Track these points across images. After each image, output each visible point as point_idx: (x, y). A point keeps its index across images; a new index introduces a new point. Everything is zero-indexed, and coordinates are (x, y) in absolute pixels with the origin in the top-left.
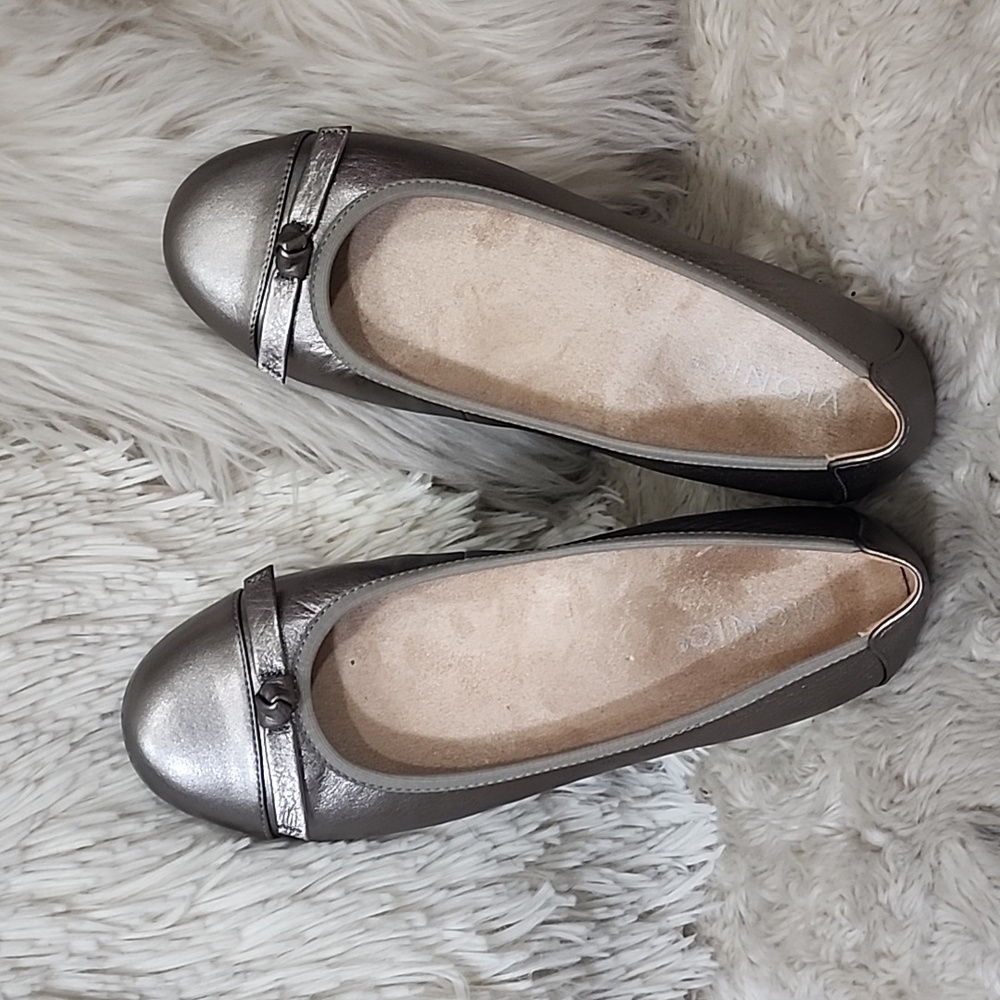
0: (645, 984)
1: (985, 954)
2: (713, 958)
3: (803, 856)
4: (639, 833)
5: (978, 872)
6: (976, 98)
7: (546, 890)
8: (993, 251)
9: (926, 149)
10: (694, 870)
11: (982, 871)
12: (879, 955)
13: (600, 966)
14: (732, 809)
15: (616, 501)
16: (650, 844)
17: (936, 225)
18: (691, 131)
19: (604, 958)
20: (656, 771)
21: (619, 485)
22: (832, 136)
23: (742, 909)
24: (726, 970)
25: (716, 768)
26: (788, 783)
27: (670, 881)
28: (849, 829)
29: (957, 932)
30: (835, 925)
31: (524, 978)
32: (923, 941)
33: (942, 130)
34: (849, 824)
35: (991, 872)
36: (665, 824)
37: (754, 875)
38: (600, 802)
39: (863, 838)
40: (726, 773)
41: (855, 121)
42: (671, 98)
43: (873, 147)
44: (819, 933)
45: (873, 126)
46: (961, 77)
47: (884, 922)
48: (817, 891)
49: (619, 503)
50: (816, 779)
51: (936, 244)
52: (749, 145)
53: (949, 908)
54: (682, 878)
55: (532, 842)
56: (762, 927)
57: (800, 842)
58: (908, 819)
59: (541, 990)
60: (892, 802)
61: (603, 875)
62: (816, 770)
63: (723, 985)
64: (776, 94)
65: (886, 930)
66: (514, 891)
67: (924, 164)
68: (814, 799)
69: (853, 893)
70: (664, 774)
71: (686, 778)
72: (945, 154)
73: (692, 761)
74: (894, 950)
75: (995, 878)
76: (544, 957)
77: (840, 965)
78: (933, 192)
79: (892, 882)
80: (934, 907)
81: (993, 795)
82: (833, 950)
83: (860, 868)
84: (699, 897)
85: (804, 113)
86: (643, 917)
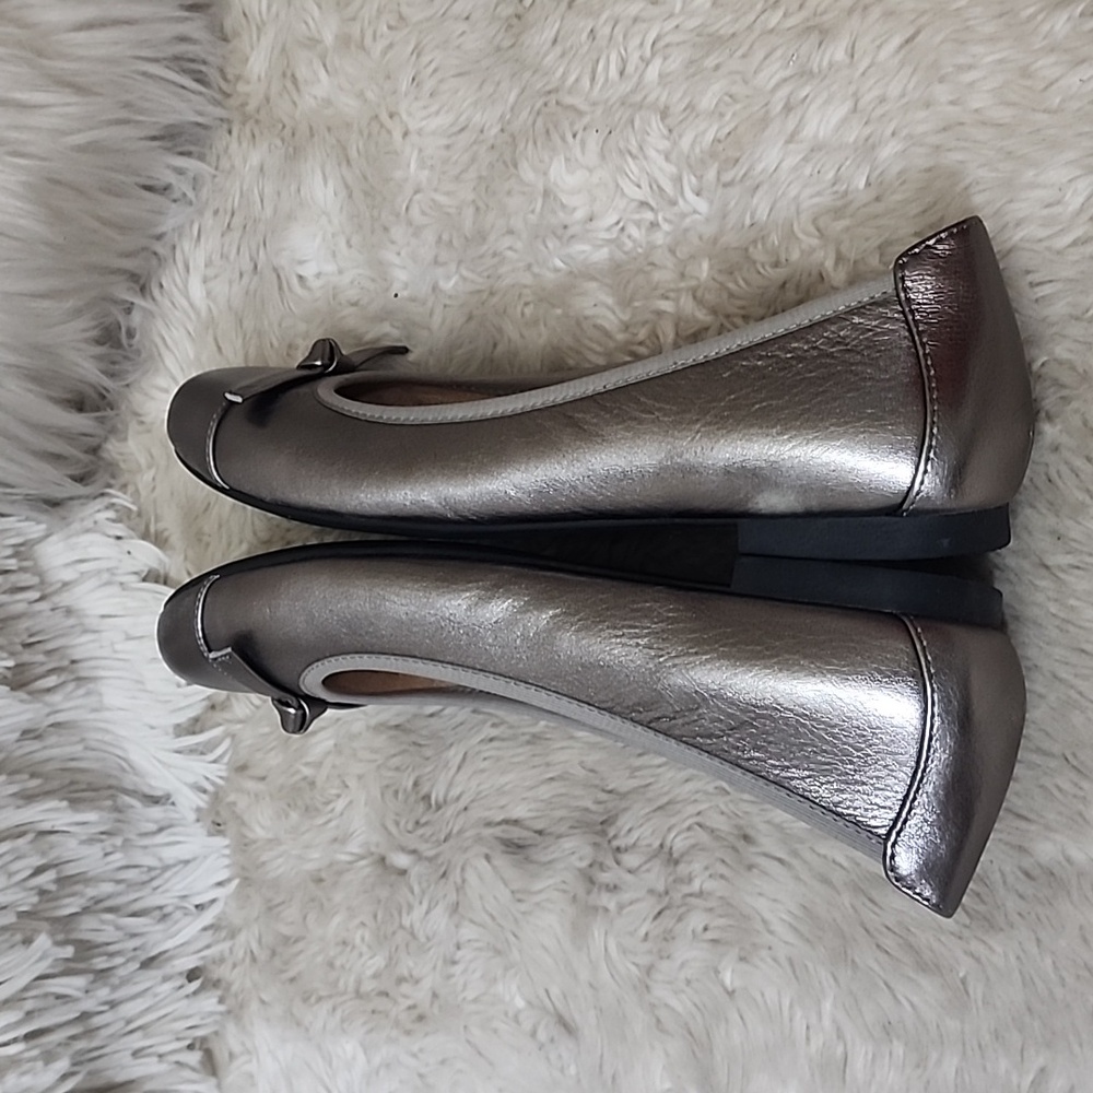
0: (146, 1036)
1: (506, 969)
2: (221, 1001)
3: (324, 884)
4: (142, 873)
5: (502, 886)
6: (525, 114)
7: (43, 941)
8: (536, 269)
9: (473, 160)
10: (202, 909)
11: (506, 885)
12: (401, 980)
13: (97, 1021)
14: (247, 841)
15: (126, 507)
16: (155, 883)
17: (481, 236)
18: (224, 107)
19: (102, 1012)
20: (164, 804)
21: (131, 489)
22: (379, 133)
23: (254, 946)
24: (235, 1013)
25: (232, 797)
26: (309, 811)
27: (176, 922)
28: (372, 854)
29: (480, 949)
30: (356, 953)
31: (15, 1040)
32: (445, 961)
33: (491, 142)
34: (373, 849)
35: (515, 887)
36: (171, 862)
37: (270, 909)
38: (102, 841)
39: (388, 862)
40: (242, 803)
41: (402, 121)
42: (203, 68)
43: (420, 150)
44: (338, 963)
45: (421, 129)
46: (510, 91)
47: (407, 945)
48: (337, 920)
49: (130, 509)
50: (340, 805)
51: (481, 257)
52: (288, 131)
53: (472, 925)
54: (189, 919)
55: (26, 889)
56: (277, 962)
57: (319, 870)
58: (434, 838)
59: (35, 1052)
60: (417, 823)
61: (103, 922)
62: (339, 796)
63: (231, 1029)
64: (319, 81)
65: (409, 953)
66: (7, 945)
67: (472, 174)
68: (337, 827)
69: (375, 916)
70: (172, 807)
71: (198, 810)
72: (493, 166)
73: (205, 791)
74: (415, 973)
75: (518, 891)
76: (39, 1016)
77: (358, 995)
78: (481, 204)
79: (416, 904)
80: (457, 926)
81: (519, 808)
82: (352, 979)
83: (384, 893)
84: (207, 938)
85: (348, 105)
86: (148, 964)
